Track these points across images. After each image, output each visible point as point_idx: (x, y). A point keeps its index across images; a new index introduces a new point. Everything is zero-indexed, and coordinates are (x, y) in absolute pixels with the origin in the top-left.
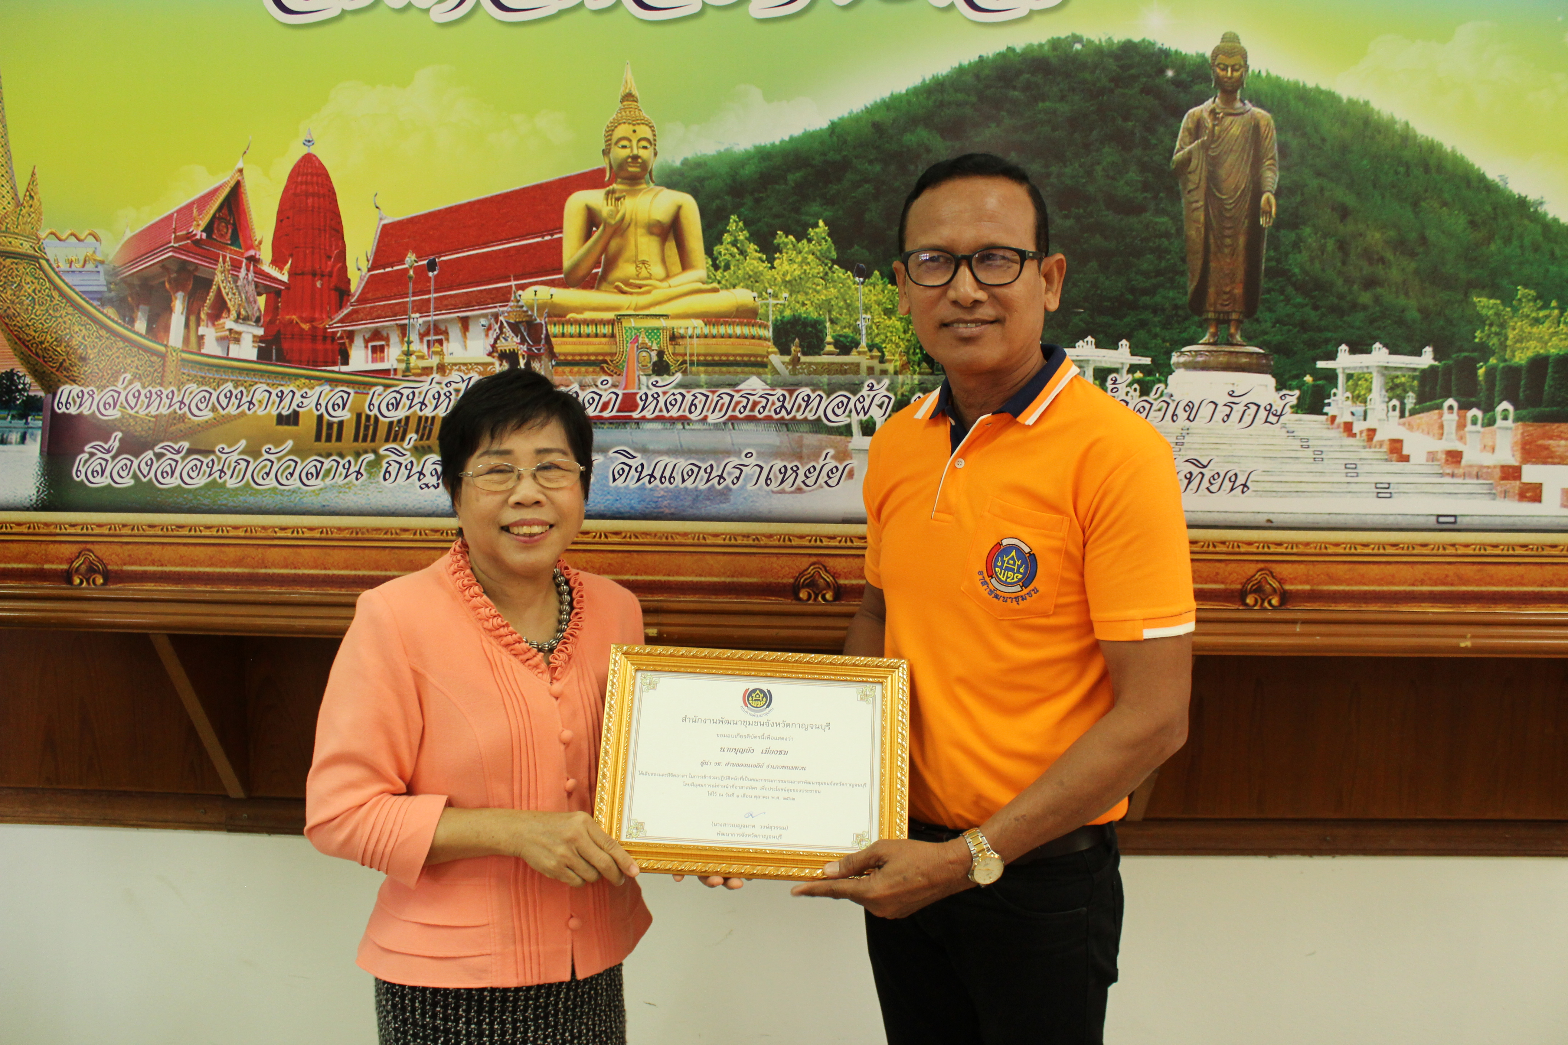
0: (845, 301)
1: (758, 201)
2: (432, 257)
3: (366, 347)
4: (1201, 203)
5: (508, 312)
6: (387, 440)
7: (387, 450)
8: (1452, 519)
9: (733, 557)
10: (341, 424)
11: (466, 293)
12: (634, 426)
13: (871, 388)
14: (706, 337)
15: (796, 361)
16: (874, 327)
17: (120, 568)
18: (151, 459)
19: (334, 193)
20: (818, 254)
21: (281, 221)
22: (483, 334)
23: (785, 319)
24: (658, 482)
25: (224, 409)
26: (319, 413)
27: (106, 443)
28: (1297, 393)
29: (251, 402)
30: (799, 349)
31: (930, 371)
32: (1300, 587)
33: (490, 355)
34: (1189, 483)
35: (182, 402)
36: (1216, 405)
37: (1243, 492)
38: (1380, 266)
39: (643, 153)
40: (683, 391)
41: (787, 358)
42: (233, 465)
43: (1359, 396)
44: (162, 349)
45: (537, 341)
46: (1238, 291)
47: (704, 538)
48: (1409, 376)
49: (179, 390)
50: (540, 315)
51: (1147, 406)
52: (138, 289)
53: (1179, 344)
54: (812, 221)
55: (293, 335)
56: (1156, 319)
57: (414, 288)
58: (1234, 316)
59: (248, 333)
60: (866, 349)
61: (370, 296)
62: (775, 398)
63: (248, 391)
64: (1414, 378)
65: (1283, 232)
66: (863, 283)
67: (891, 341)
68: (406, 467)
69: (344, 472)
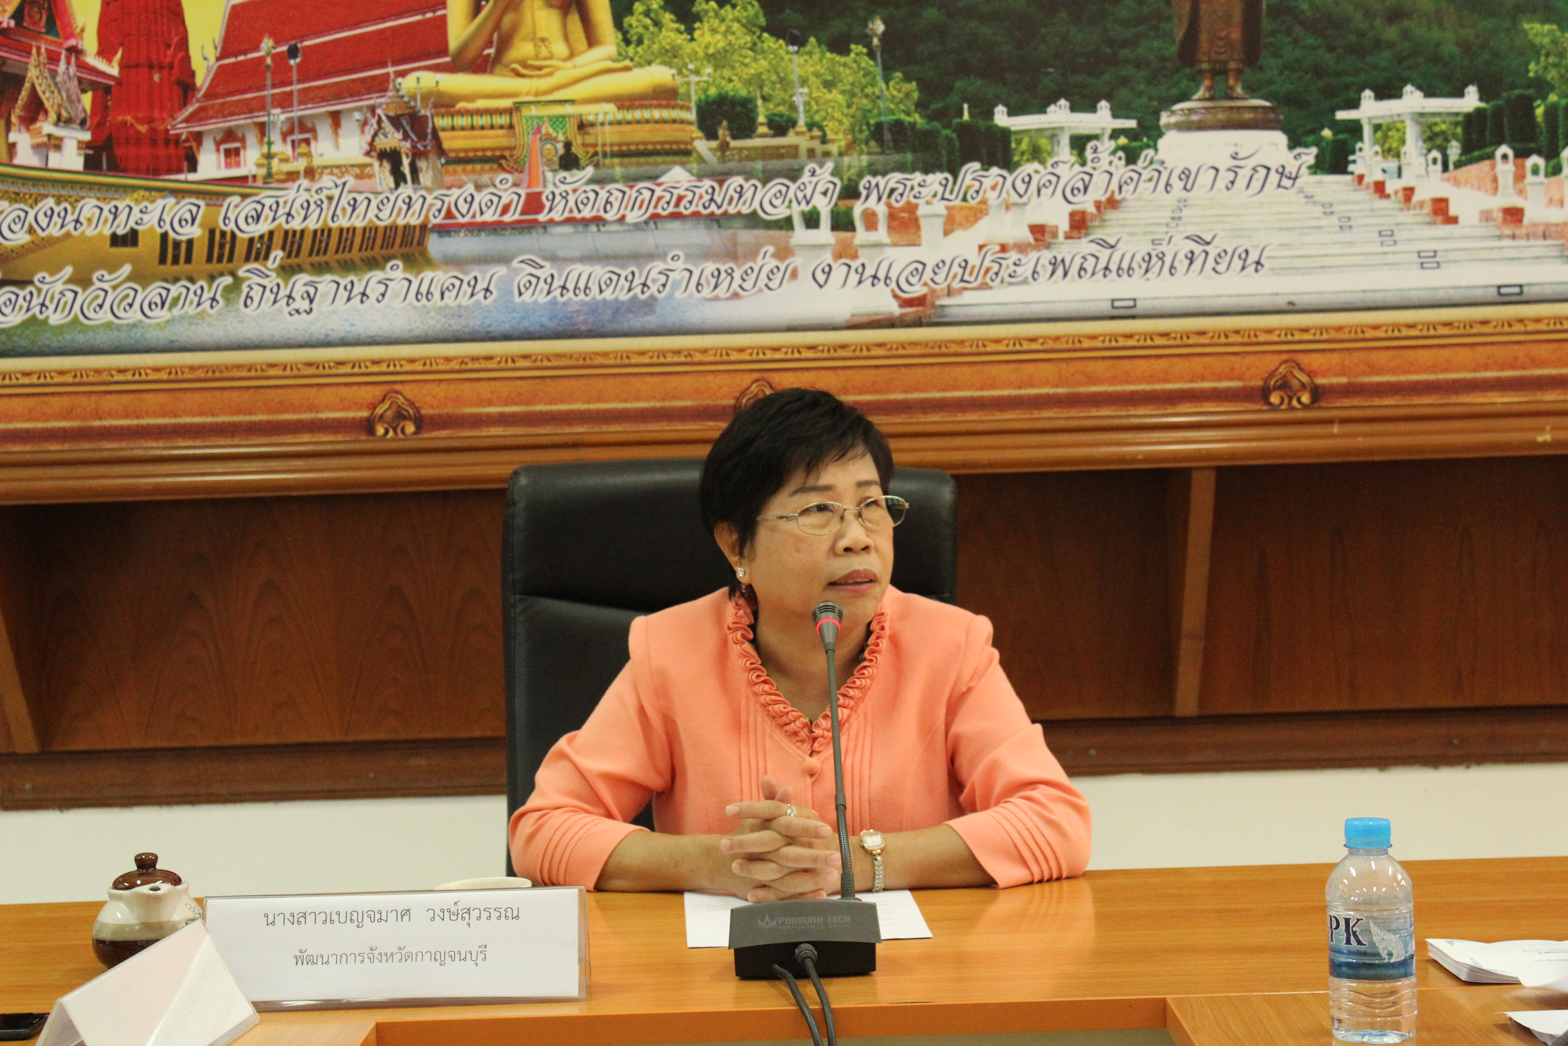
0: (778, 74)
2: (293, 42)
3: (218, 150)
5: (387, 104)
6: (247, 259)
7: (248, 271)
8: (1517, 290)
9: (662, 378)
10: (190, 243)
11: (337, 83)
12: (541, 230)
13: (813, 174)
14: (619, 123)
15: (724, 147)
16: (813, 103)
20: (744, 21)
21: (108, 4)
22: (358, 131)
23: (710, 99)
24: (571, 294)
25: (43, 230)
26: (163, 231)
28: (1314, 150)
29: (77, 221)
30: (727, 133)
31: (878, 150)
32: (1334, 380)
33: (368, 154)
34: (1191, 263)
36: (1217, 170)
37: (1256, 271)
40: (596, 187)
41: (714, 144)
42: (57, 297)
43: (1389, 150)
45: (422, 136)
46: (1236, 35)
47: (628, 357)
48: (1451, 123)
50: (425, 106)
51: (1135, 176)
53: (1167, 102)
55: (127, 139)
56: (1140, 75)
57: (273, 79)
58: (1232, 65)
59: (71, 138)
60: (805, 129)
61: (220, 90)
62: (703, 191)
63: (74, 208)
64: (1456, 124)
66: (797, 52)
67: (833, 118)
68: (271, 290)
69: (196, 300)
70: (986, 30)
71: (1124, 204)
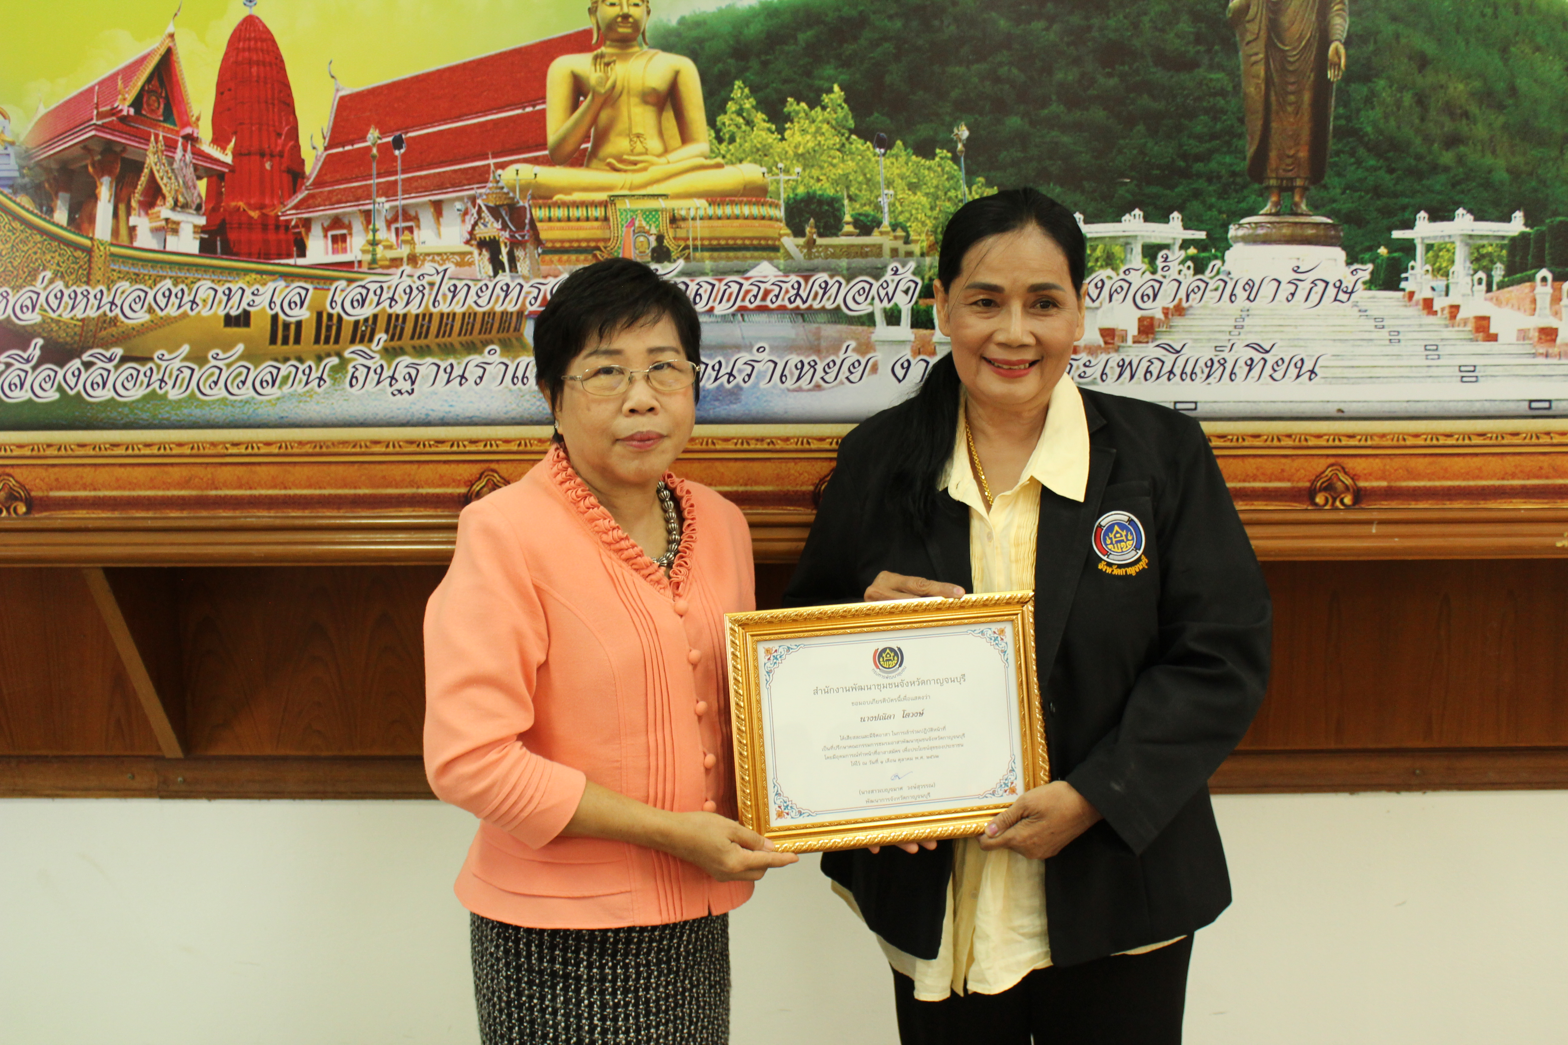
0: (865, 175)
1: (765, 64)
2: (398, 133)
3: (326, 236)
4: (1261, 56)
5: (487, 195)
6: (353, 341)
7: (353, 352)
8: (1546, 405)
9: (746, 463)
10: (299, 324)
11: (439, 174)
13: (896, 273)
14: (710, 218)
15: (811, 244)
16: (898, 204)
17: (46, 494)
18: (79, 369)
19: (282, 61)
20: (834, 123)
21: (222, 93)
22: (459, 220)
23: (799, 198)
25: (162, 310)
26: (273, 312)
27: (25, 350)
28: (1370, 267)
29: (193, 302)
30: (814, 230)
32: (1375, 484)
33: (467, 242)
34: (1250, 370)
35: (112, 303)
36: (1279, 282)
37: (1310, 379)
38: (1464, 121)
39: (635, 12)
40: (687, 280)
41: (801, 241)
42: (175, 373)
43: (1439, 269)
44: (87, 242)
45: (520, 226)
46: (1303, 154)
47: (713, 443)
48: (1497, 246)
49: (109, 289)
50: (523, 197)
51: (1203, 286)
52: (56, 174)
53: (1237, 215)
54: (826, 85)
55: (240, 224)
56: (1211, 188)
57: (378, 169)
58: (1299, 182)
59: (188, 222)
60: (889, 229)
61: (328, 178)
62: (789, 285)
63: (190, 289)
64: (1502, 247)
65: (1353, 85)
66: (884, 155)
67: (917, 219)
68: (375, 371)
69: (305, 378)
70: (1066, 139)
71: (1191, 311)
